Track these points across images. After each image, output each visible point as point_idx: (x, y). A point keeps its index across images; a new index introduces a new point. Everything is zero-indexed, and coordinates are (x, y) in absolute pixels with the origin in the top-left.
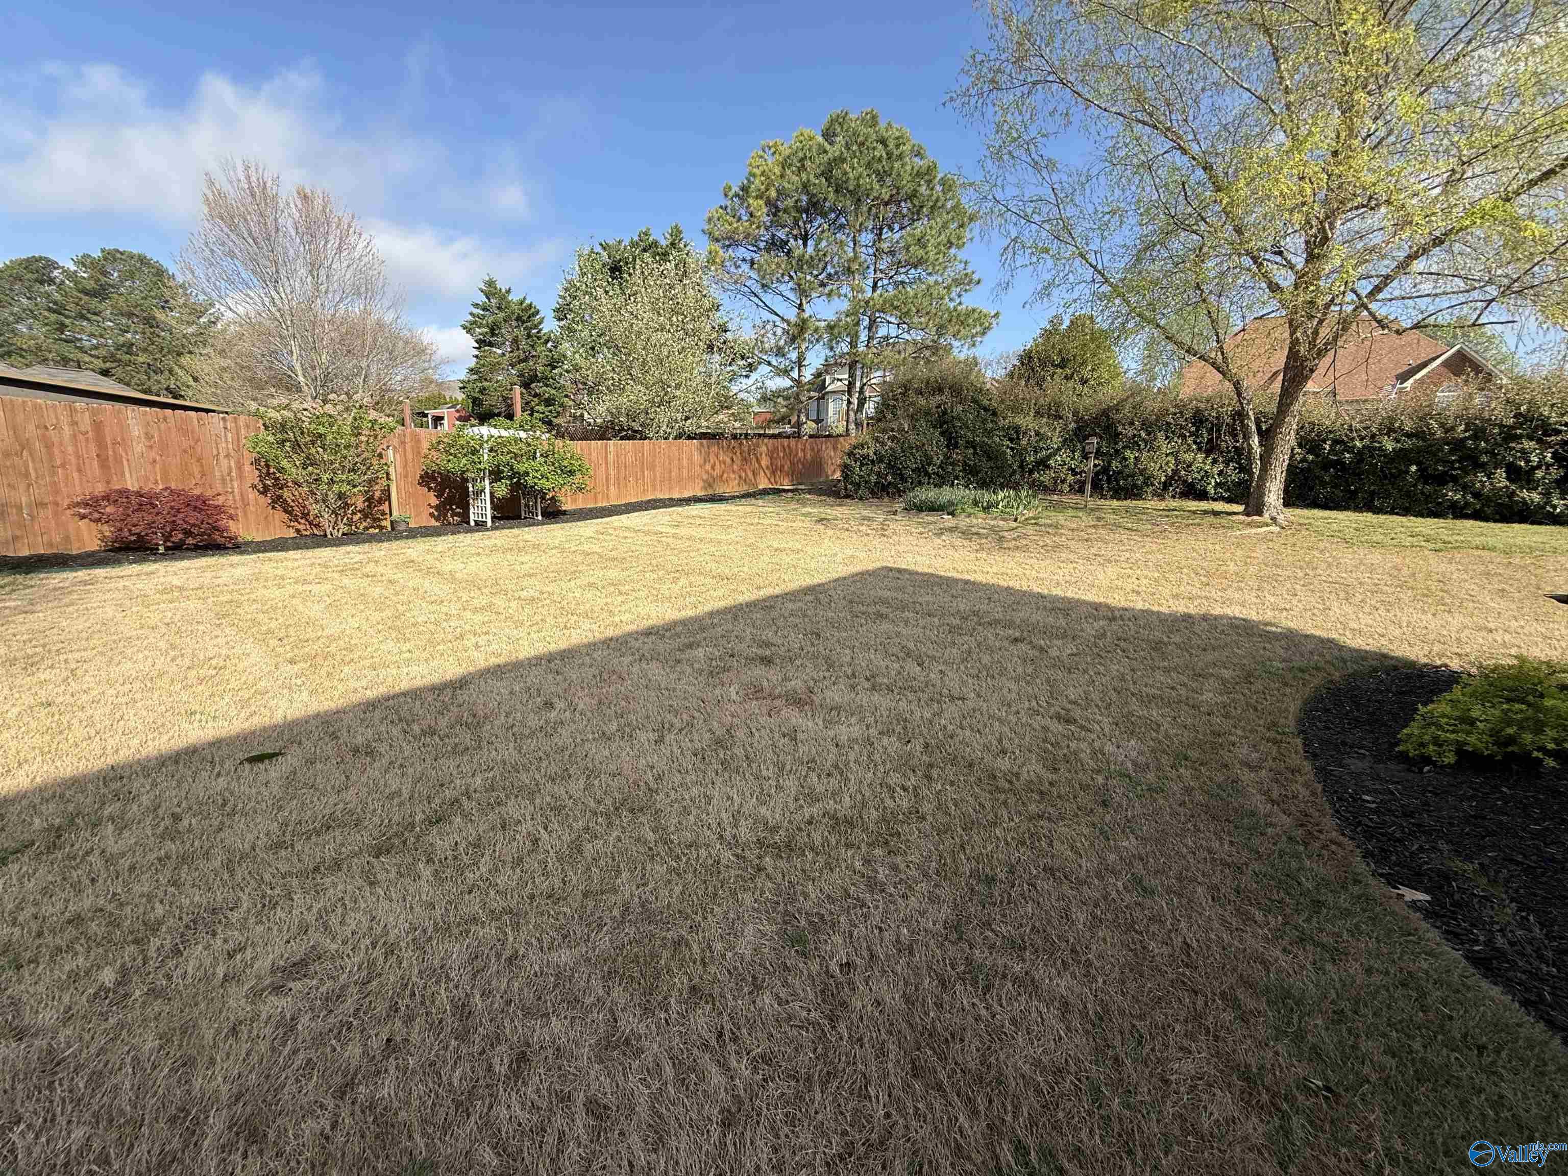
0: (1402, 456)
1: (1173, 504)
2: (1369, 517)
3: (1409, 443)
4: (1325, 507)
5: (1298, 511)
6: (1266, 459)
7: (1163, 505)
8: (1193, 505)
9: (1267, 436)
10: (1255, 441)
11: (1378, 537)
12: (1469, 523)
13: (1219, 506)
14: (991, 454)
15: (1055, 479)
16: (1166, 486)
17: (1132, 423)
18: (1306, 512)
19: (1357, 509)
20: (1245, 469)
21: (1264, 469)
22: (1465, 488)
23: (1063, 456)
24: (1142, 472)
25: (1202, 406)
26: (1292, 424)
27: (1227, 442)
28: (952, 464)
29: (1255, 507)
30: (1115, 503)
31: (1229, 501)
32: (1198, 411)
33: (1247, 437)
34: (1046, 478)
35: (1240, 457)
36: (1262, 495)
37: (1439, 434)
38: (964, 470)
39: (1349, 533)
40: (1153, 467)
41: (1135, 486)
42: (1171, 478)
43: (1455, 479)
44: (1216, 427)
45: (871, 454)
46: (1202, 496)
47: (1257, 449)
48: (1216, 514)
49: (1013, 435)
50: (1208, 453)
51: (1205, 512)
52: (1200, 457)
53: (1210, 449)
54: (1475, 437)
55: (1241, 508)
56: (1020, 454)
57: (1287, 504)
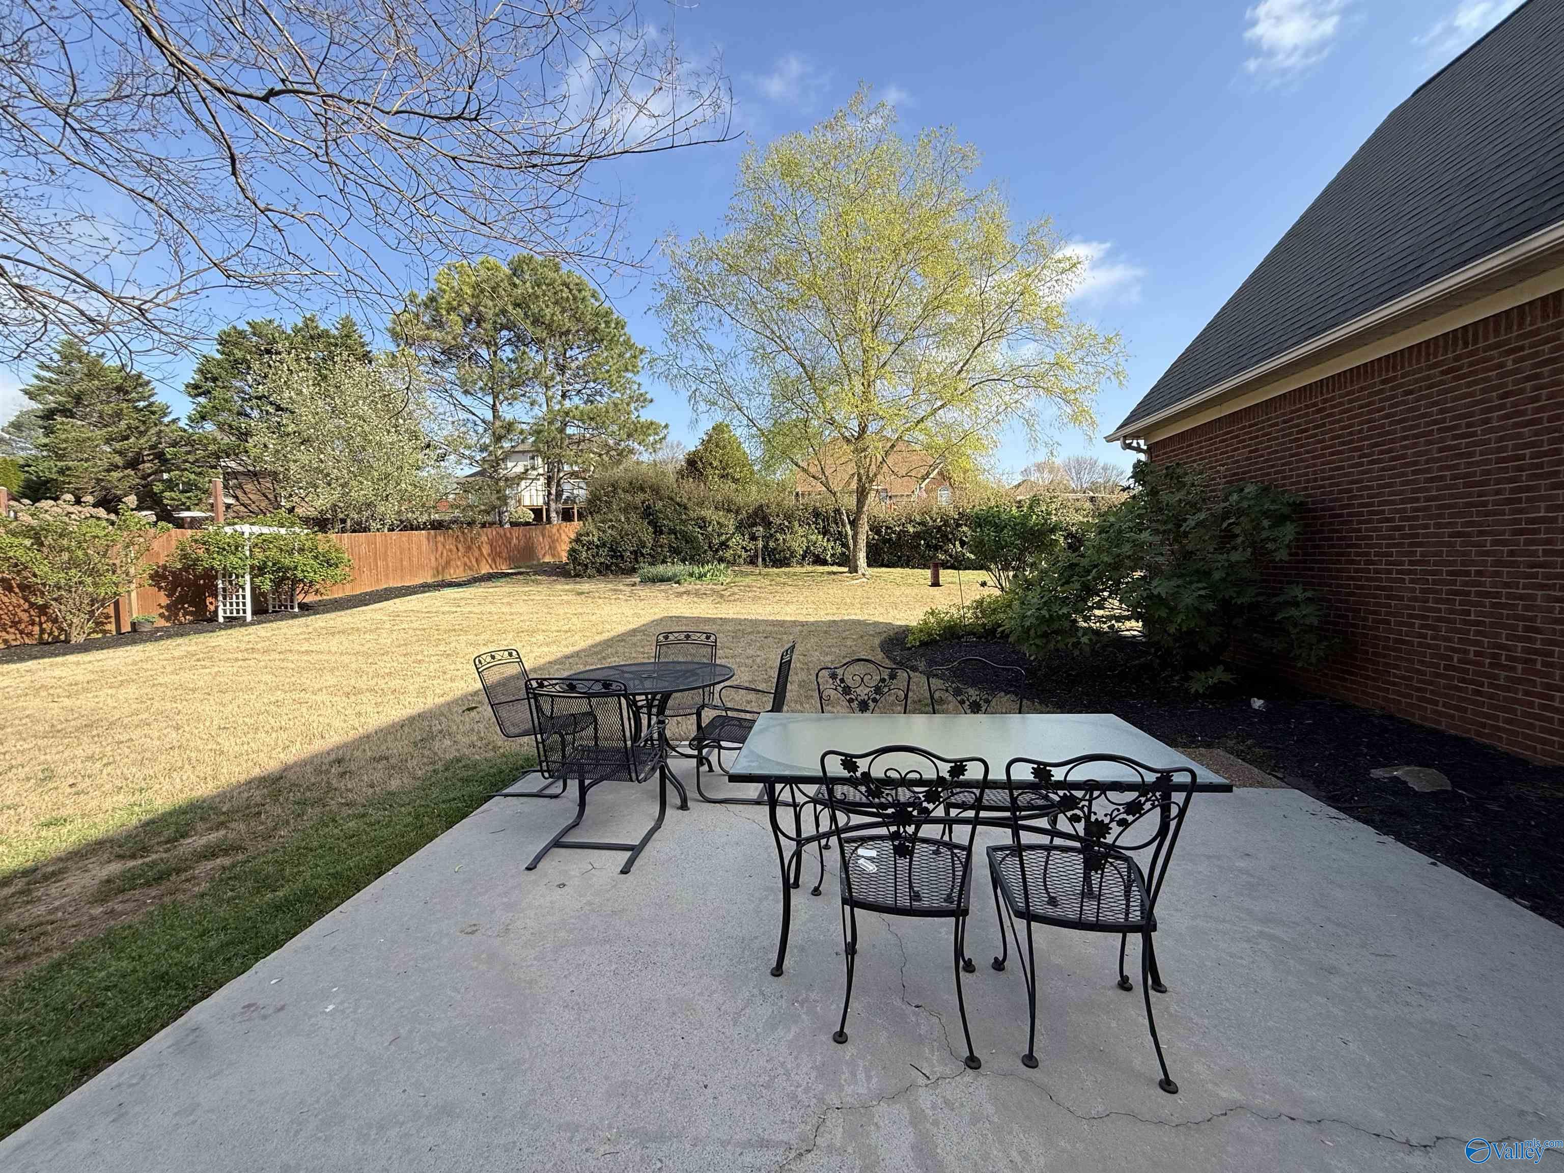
0: (917, 535)
1: (810, 568)
2: (908, 571)
3: (919, 528)
4: (887, 566)
5: (875, 570)
6: (855, 537)
7: (804, 570)
8: (820, 569)
9: (853, 523)
10: (848, 527)
11: (910, 581)
12: (949, 571)
13: (835, 569)
14: (688, 539)
15: (734, 555)
16: (804, 557)
17: (778, 516)
18: (879, 570)
19: (902, 566)
20: (845, 545)
21: (855, 545)
22: (946, 552)
23: (738, 537)
24: (789, 549)
25: (818, 504)
26: (865, 518)
27: (833, 528)
28: (661, 546)
29: (854, 569)
30: (775, 570)
31: (840, 565)
32: (815, 509)
33: (844, 525)
34: (728, 554)
35: (840, 537)
36: (856, 561)
37: (931, 523)
38: (670, 551)
39: (899, 580)
40: (795, 545)
41: (785, 558)
42: (805, 552)
43: (941, 547)
44: (826, 519)
45: (596, 539)
46: (824, 563)
47: (850, 533)
48: (834, 573)
49: (703, 523)
50: (824, 534)
51: (829, 573)
52: (820, 537)
53: (825, 532)
54: (945, 525)
55: (846, 569)
56: (707, 537)
57: (869, 565)
